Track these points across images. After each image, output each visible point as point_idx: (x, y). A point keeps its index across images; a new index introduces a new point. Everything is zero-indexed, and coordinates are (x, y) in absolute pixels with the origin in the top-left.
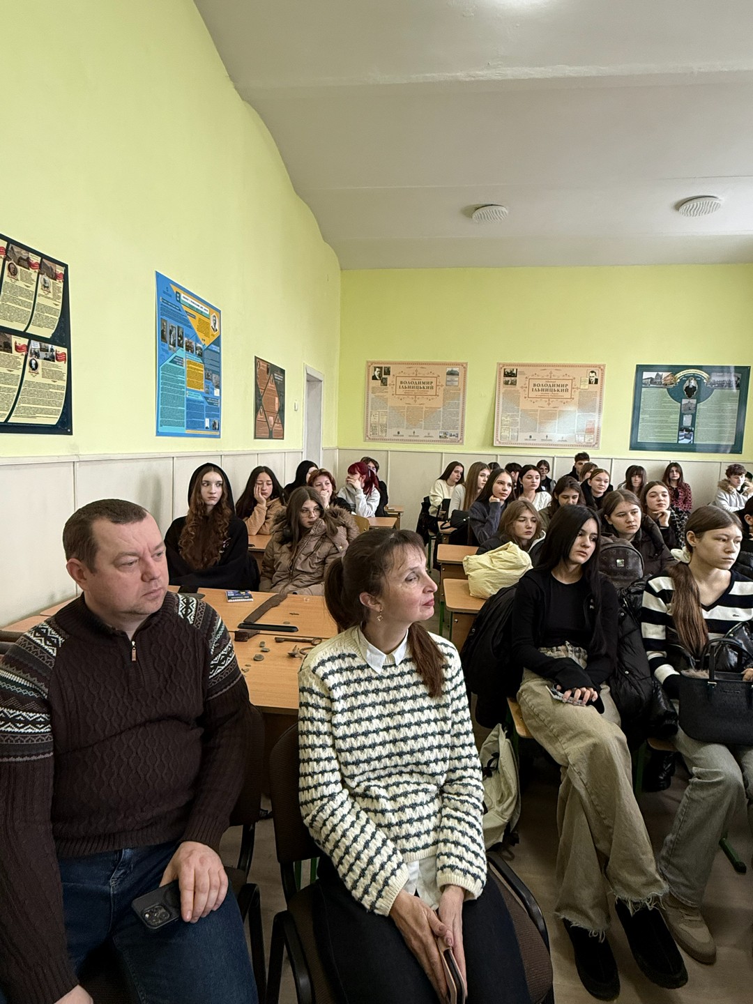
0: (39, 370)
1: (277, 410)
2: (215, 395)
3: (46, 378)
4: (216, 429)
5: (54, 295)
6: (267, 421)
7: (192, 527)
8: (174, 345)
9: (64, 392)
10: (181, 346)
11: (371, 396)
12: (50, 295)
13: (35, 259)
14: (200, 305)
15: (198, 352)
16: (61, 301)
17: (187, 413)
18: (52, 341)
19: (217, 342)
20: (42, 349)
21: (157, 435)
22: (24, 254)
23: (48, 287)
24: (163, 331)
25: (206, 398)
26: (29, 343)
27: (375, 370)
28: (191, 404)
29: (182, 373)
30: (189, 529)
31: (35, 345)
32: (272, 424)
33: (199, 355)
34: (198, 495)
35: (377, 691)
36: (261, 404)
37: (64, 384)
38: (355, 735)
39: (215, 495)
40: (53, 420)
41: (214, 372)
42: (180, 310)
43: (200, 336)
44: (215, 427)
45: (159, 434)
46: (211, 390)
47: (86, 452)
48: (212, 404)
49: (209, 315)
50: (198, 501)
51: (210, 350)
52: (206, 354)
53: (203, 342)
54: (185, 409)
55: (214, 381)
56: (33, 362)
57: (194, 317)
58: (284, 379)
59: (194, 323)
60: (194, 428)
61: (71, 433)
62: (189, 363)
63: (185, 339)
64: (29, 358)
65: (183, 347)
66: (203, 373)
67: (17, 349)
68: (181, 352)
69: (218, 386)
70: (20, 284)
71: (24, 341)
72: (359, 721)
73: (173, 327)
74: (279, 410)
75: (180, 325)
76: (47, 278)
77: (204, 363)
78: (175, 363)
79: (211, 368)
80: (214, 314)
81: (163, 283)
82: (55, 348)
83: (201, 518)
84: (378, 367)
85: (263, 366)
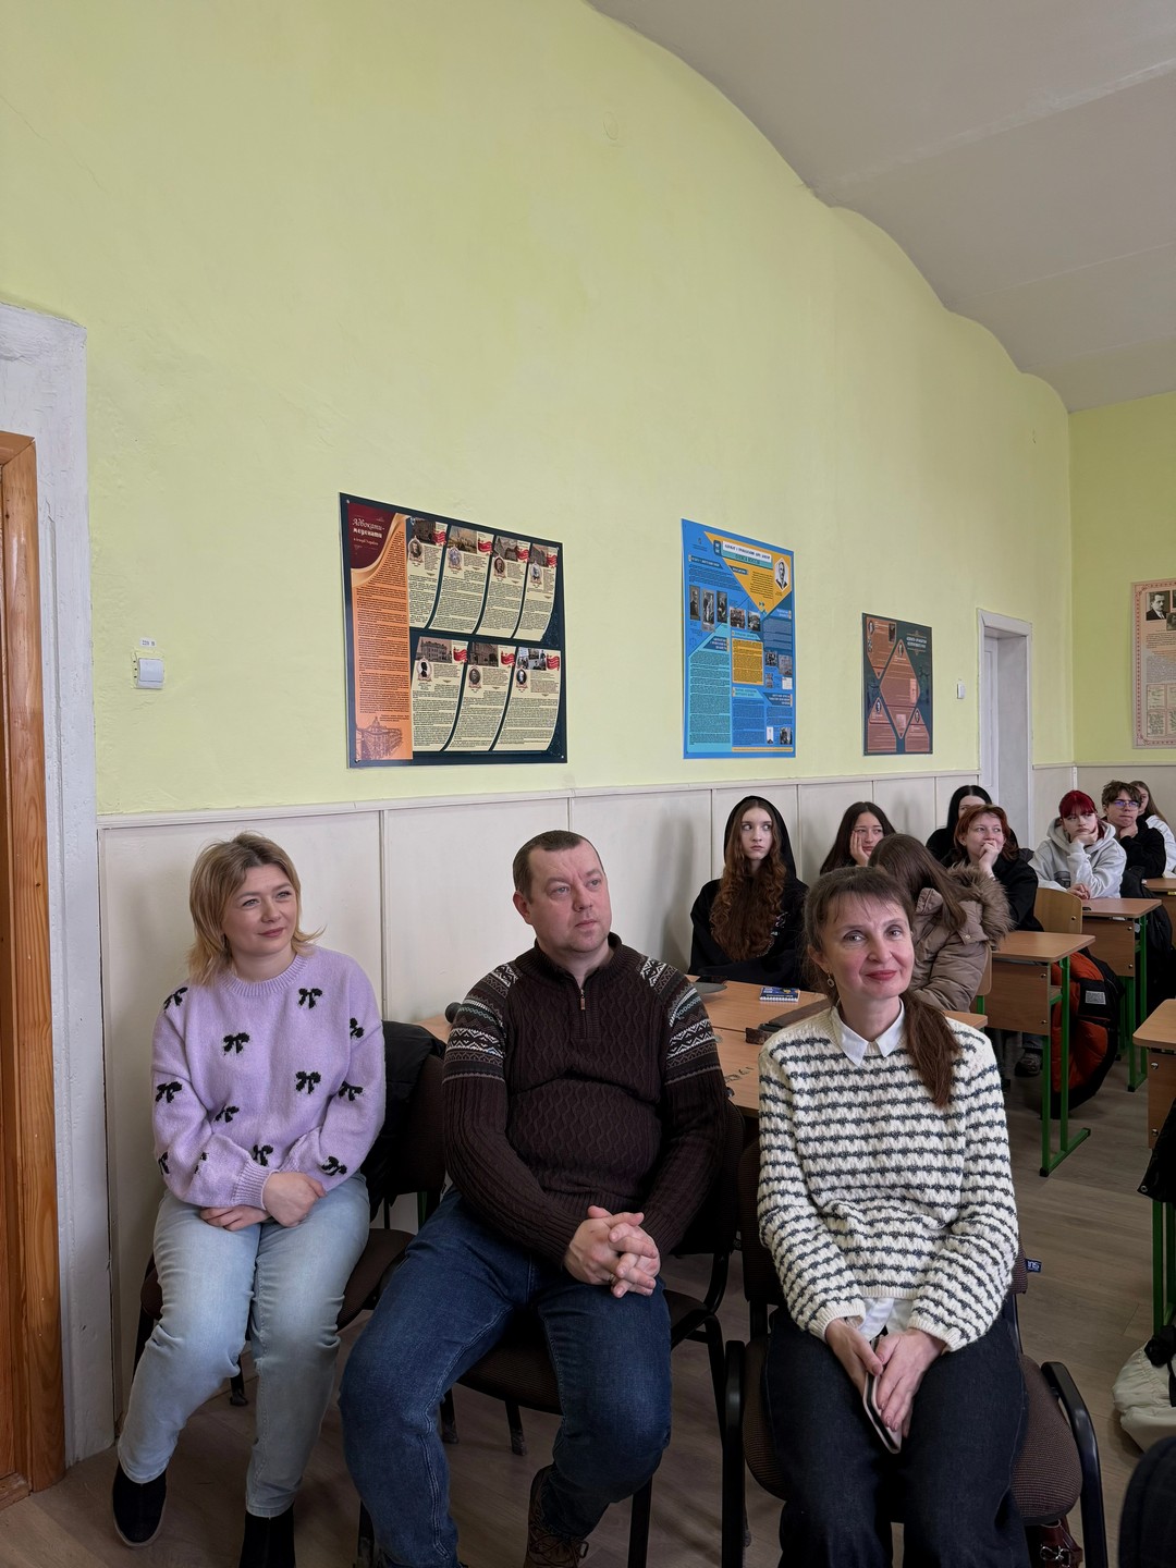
0: (528, 682)
1: (914, 699)
2: (784, 687)
3: (536, 692)
4: (786, 743)
5: (545, 586)
6: (892, 723)
7: (728, 893)
8: (712, 621)
9: (557, 707)
10: (722, 620)
11: (1146, 653)
12: (541, 587)
13: (524, 546)
14: (756, 552)
15: (752, 625)
16: (553, 591)
17: (734, 721)
18: (543, 644)
19: (788, 604)
20: (531, 657)
21: (685, 758)
22: (512, 543)
23: (538, 578)
24: (693, 604)
25: (768, 695)
26: (517, 651)
27: (1153, 600)
28: (741, 706)
29: (725, 661)
30: (724, 897)
31: (524, 652)
32: (905, 727)
33: (754, 628)
34: (736, 845)
35: (855, 1089)
36: (877, 694)
37: (557, 697)
38: (821, 1140)
39: (761, 844)
40: (543, 745)
41: (781, 651)
42: (720, 567)
43: (756, 598)
44: (786, 740)
45: (687, 755)
46: (775, 680)
47: (585, 785)
48: (779, 703)
49: (771, 564)
50: (737, 855)
51: (772, 617)
52: (766, 626)
53: (761, 608)
54: (730, 715)
55: (781, 666)
56: (522, 673)
57: (745, 572)
58: (929, 645)
59: (745, 581)
60: (748, 744)
61: (565, 761)
62: (738, 643)
63: (731, 608)
64: (516, 670)
65: (726, 622)
66: (762, 656)
67: (504, 660)
68: (724, 630)
69: (790, 674)
70: (508, 581)
71: (510, 650)
72: (827, 1123)
73: (709, 595)
74: (919, 701)
75: (720, 589)
76: (537, 567)
77: (762, 640)
78: (713, 647)
79: (777, 645)
80: (781, 560)
81: (693, 533)
82: (546, 652)
83: (741, 880)
84: (1160, 593)
85: (880, 628)
